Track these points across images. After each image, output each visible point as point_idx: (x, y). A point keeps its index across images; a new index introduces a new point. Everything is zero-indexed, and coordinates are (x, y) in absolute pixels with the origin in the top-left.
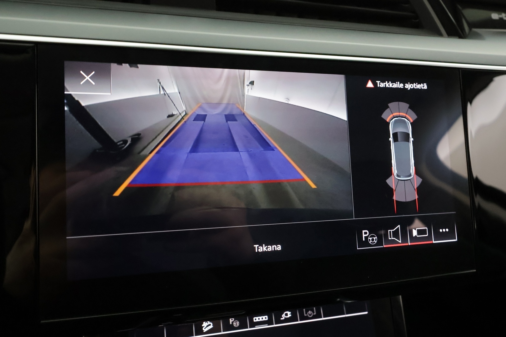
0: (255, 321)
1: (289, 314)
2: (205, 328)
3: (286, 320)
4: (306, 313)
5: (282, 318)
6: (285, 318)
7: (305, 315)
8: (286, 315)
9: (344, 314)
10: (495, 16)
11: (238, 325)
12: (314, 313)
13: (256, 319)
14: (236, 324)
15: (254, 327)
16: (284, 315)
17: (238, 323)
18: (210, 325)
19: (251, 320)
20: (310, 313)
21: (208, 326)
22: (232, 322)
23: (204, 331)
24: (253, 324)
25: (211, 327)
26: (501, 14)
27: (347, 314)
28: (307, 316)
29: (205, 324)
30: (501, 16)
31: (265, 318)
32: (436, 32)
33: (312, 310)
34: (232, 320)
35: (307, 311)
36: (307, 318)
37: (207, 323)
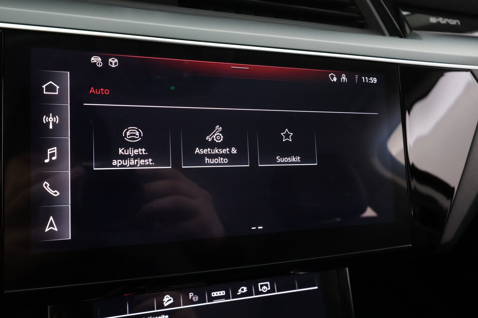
0: (213, 296)
1: (245, 289)
2: (166, 303)
3: (243, 295)
4: (261, 288)
5: (239, 293)
6: (241, 293)
7: (260, 290)
8: (242, 290)
9: (296, 289)
10: (433, 20)
11: (197, 300)
12: (268, 288)
13: (215, 294)
14: (195, 299)
15: (212, 301)
16: (240, 291)
17: (197, 298)
18: (170, 300)
19: (210, 295)
20: (265, 289)
21: (168, 301)
22: (192, 297)
23: (165, 306)
24: (211, 299)
25: (172, 301)
26: (438, 18)
27: (299, 288)
28: (262, 291)
29: (165, 299)
30: (438, 20)
31: (222, 293)
32: (379, 32)
33: (267, 285)
34: (191, 295)
35: (262, 286)
36: (262, 293)
37: (167, 298)
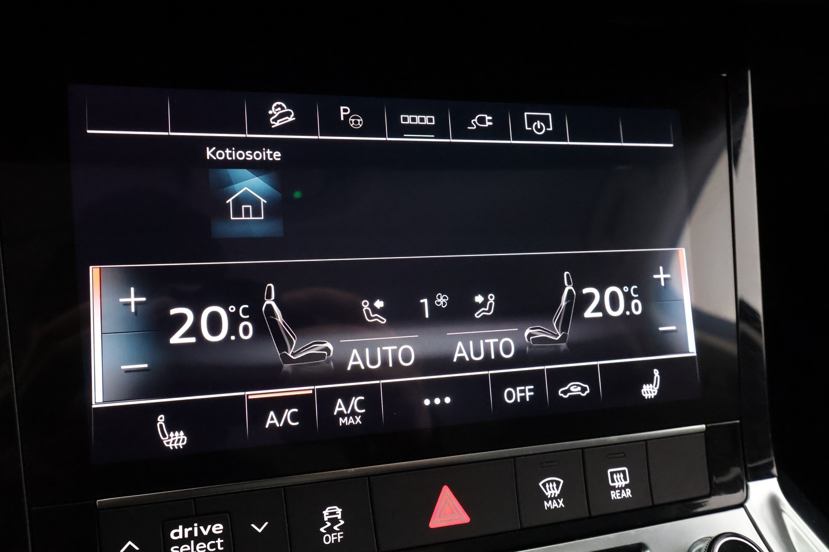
0: (402, 122)
1: (489, 120)
2: (275, 120)
3: (481, 133)
4: (530, 125)
5: (471, 125)
6: (478, 127)
7: (527, 128)
8: (482, 120)
9: (620, 142)
11: (361, 125)
12: (547, 126)
13: (408, 119)
14: (356, 122)
15: (401, 136)
16: (475, 121)
17: (360, 120)
18: (288, 114)
19: (394, 119)
20: (539, 127)
21: (281, 116)
22: (346, 117)
23: (273, 126)
24: (398, 129)
25: (291, 119)
27: (625, 142)
28: (531, 131)
29: (275, 110)
31: (427, 120)
33: (545, 120)
34: (345, 110)
35: (532, 120)
36: (531, 136)
37: (279, 109)
